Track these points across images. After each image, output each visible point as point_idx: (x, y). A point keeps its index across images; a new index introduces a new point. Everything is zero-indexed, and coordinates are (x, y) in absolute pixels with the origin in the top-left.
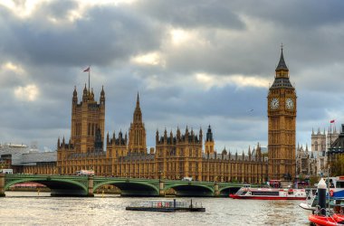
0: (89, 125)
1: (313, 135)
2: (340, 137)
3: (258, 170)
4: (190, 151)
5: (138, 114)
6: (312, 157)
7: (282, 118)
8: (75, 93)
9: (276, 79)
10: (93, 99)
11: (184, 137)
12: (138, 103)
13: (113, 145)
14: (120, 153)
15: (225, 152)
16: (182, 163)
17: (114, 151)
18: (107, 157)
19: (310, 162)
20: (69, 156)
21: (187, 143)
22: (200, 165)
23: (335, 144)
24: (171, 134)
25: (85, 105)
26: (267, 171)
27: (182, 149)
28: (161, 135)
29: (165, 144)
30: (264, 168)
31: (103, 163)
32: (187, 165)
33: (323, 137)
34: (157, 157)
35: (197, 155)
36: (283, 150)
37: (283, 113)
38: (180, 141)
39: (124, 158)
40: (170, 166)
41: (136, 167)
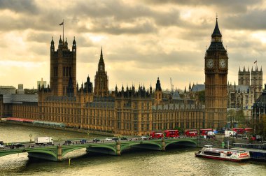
0: (64, 68)
1: (240, 72)
2: (263, 94)
3: (197, 116)
4: (143, 104)
6: (239, 92)
8: (53, 43)
9: (212, 43)
11: (137, 93)
12: (102, 55)
13: (82, 93)
14: (87, 101)
16: (136, 115)
17: (82, 98)
18: (77, 102)
19: (237, 96)
20: (47, 99)
21: (140, 98)
23: (259, 100)
25: (61, 52)
26: (204, 117)
27: (136, 103)
29: (122, 97)
30: (202, 114)
33: (248, 73)
35: (148, 108)
36: (217, 101)
37: (217, 71)
38: (135, 96)
39: (90, 103)
40: (126, 115)
41: (100, 112)
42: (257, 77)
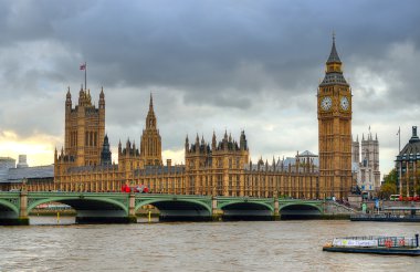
0: (87, 133)
2: (412, 142)
3: (306, 183)
4: (230, 160)
5: (151, 119)
7: (336, 121)
8: (69, 96)
9: (327, 73)
10: (89, 103)
12: (151, 106)
13: (128, 156)
14: (135, 165)
15: (261, 162)
16: (220, 177)
17: (128, 164)
18: (120, 170)
20: (69, 171)
21: (226, 151)
22: (242, 178)
23: (406, 150)
25: (81, 110)
26: (318, 185)
27: (220, 159)
28: (192, 142)
29: (197, 154)
30: (314, 180)
31: (115, 177)
32: (226, 178)
34: (187, 169)
35: (238, 166)
36: (337, 159)
37: (337, 114)
39: (141, 171)
40: (204, 179)
41: (158, 182)
42: (371, 148)
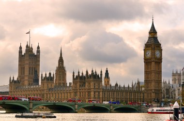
0: (30, 68)
1: (173, 74)
3: (138, 96)
4: (95, 84)
5: (61, 61)
6: (173, 87)
7: (153, 63)
8: (21, 48)
9: (149, 38)
10: (32, 51)
11: (90, 76)
12: (61, 54)
13: (45, 81)
14: (50, 85)
15: (117, 85)
16: (89, 92)
17: (46, 85)
19: (171, 91)
21: (92, 79)
22: (101, 93)
24: (82, 74)
25: (27, 56)
26: (144, 97)
27: (89, 83)
29: (78, 80)
30: (142, 95)
31: (39, 92)
32: (92, 93)
33: (180, 75)
34: (74, 88)
35: (99, 87)
36: (153, 83)
37: (154, 60)
38: (88, 78)
39: (52, 89)
40: (82, 94)
41: (60, 95)
